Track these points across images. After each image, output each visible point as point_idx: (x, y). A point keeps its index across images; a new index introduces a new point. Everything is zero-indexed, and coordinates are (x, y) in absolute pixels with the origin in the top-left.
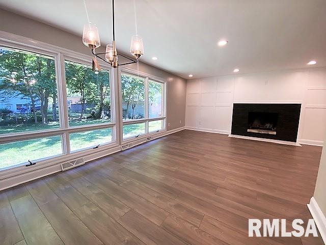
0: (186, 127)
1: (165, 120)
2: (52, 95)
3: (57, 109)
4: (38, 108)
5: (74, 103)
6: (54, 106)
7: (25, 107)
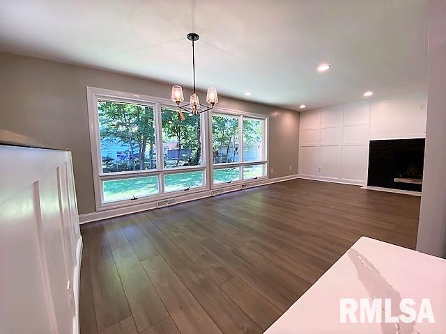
0: (300, 176)
1: (266, 164)
2: (149, 141)
3: (154, 156)
4: (136, 156)
5: (170, 149)
6: (151, 152)
7: (124, 155)
